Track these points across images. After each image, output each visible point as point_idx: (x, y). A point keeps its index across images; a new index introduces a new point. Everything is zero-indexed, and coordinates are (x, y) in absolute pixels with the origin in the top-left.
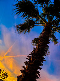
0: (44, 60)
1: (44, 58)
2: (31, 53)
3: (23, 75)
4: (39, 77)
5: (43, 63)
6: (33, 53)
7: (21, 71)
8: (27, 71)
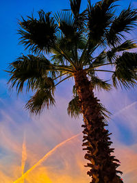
0: (109, 133)
1: (107, 131)
2: (84, 137)
3: (96, 177)
4: (118, 163)
5: (109, 139)
6: (86, 135)
7: (88, 173)
8: (97, 168)
